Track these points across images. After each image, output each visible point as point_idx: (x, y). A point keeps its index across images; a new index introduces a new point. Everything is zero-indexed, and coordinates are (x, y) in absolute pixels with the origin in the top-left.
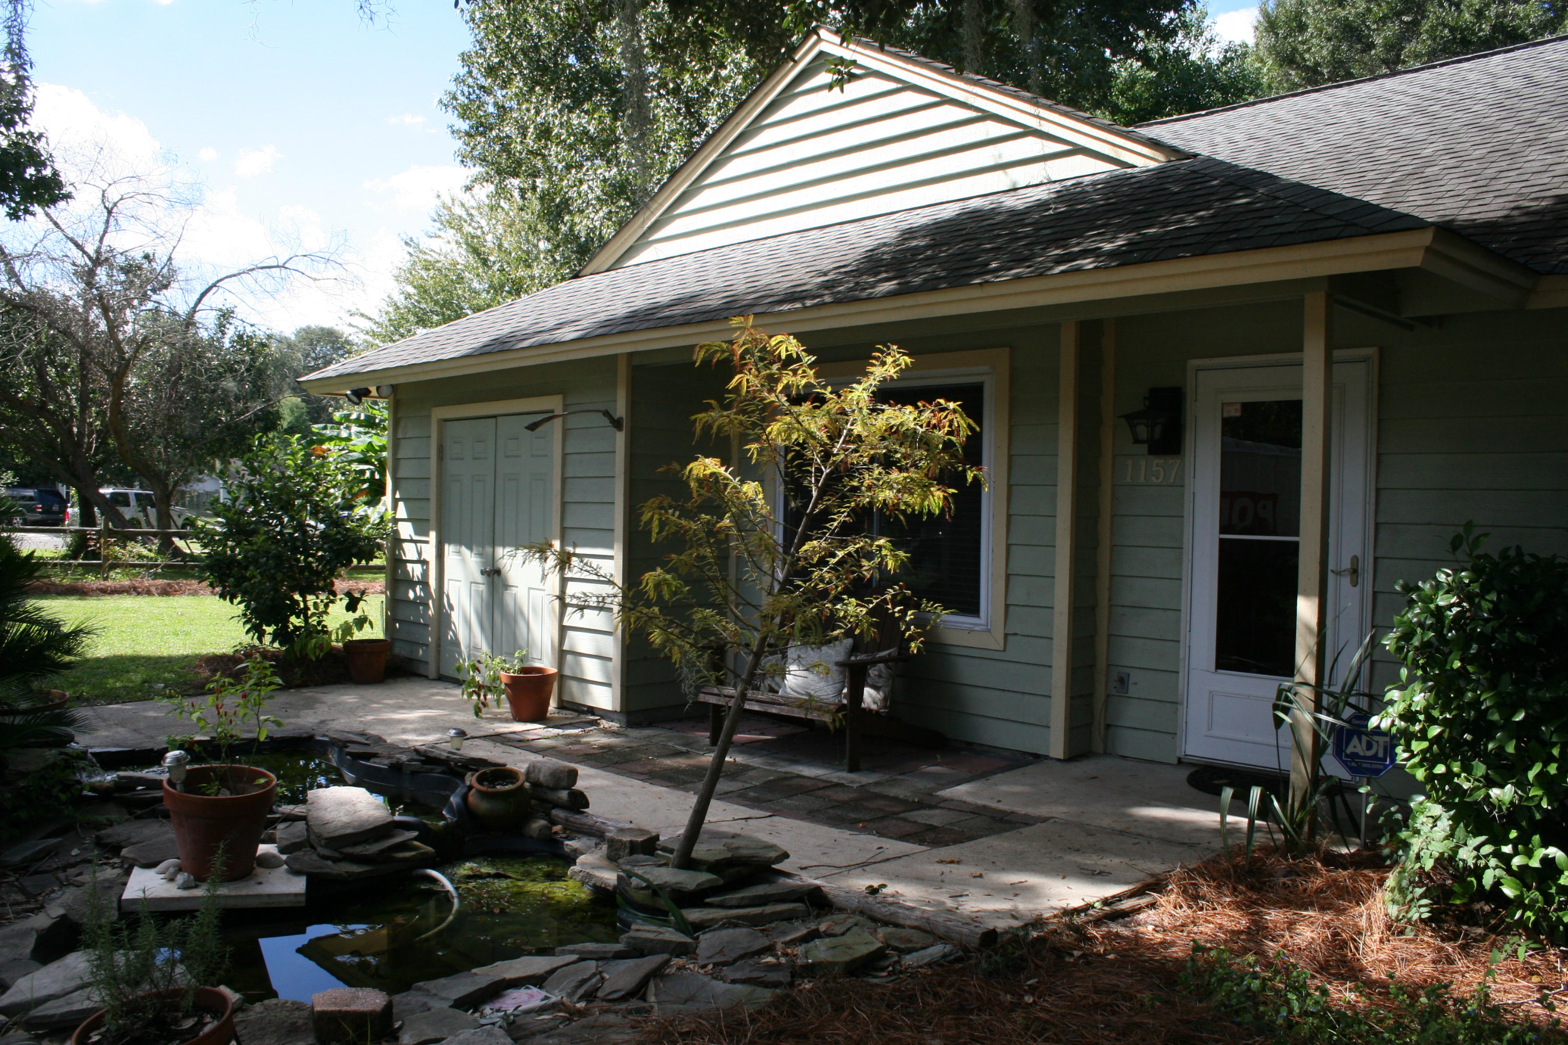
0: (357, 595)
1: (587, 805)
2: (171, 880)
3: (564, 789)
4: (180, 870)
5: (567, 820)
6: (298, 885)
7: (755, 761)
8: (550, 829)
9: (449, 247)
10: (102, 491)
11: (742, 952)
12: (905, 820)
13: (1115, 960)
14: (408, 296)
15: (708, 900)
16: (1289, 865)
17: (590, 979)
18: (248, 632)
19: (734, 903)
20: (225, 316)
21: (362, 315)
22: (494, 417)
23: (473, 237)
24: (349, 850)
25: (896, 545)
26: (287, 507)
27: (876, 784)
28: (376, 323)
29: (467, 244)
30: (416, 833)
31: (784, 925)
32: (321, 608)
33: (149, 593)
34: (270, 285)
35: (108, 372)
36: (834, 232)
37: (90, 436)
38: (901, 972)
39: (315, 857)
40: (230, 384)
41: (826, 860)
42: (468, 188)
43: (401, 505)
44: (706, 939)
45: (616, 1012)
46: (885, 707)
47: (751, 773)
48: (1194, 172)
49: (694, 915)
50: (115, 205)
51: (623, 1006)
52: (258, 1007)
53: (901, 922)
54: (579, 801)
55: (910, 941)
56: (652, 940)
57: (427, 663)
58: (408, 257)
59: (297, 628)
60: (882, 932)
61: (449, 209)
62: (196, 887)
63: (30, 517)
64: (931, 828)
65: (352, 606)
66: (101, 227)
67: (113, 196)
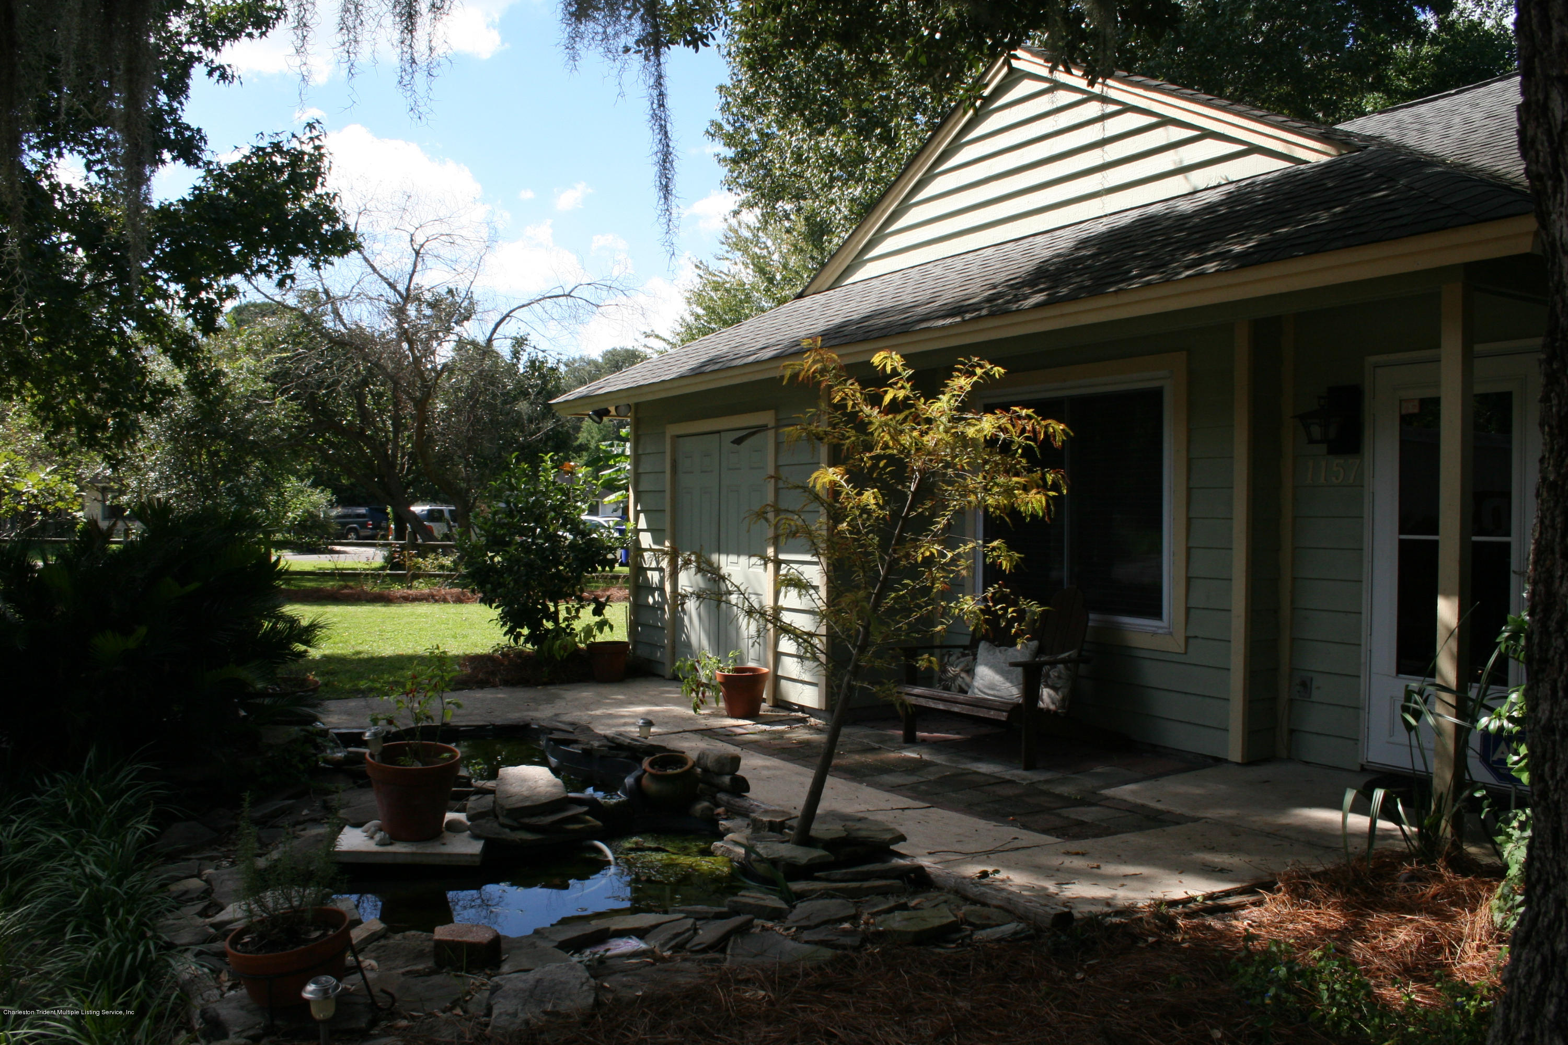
0: (603, 600)
1: (747, 789)
2: (372, 838)
3: (728, 774)
4: (380, 829)
5: (728, 803)
6: (476, 847)
7: (939, 759)
8: (712, 810)
9: (737, 268)
10: (413, 508)
11: (826, 918)
12: (1059, 815)
13: (1190, 947)
14: (698, 318)
15: (817, 874)
16: (1412, 871)
17: (684, 933)
18: (505, 634)
19: (838, 877)
20: (519, 343)
21: (657, 336)
22: (718, 432)
23: (759, 258)
24: (527, 820)
25: (1011, 546)
26: (540, 519)
27: (1047, 782)
28: (669, 343)
29: (753, 264)
30: (585, 809)
31: (880, 898)
32: (573, 613)
33: (445, 601)
34: (556, 312)
35: (413, 399)
36: (1025, 244)
37: (403, 457)
38: (969, 945)
39: (496, 825)
40: (523, 406)
41: (958, 847)
42: (736, 213)
43: (642, 516)
44: (802, 908)
45: (694, 961)
46: (1063, 707)
47: (932, 769)
48: (1356, 165)
49: (797, 886)
50: (422, 246)
51: (700, 956)
52: (399, 936)
53: (989, 901)
54: (741, 786)
55: (989, 918)
56: (750, 905)
57: (663, 664)
58: (699, 280)
59: (547, 631)
60: (966, 908)
61: (736, 231)
62: (391, 844)
63: (363, 533)
64: (1082, 823)
65: (598, 611)
66: (409, 268)
67: (420, 239)
